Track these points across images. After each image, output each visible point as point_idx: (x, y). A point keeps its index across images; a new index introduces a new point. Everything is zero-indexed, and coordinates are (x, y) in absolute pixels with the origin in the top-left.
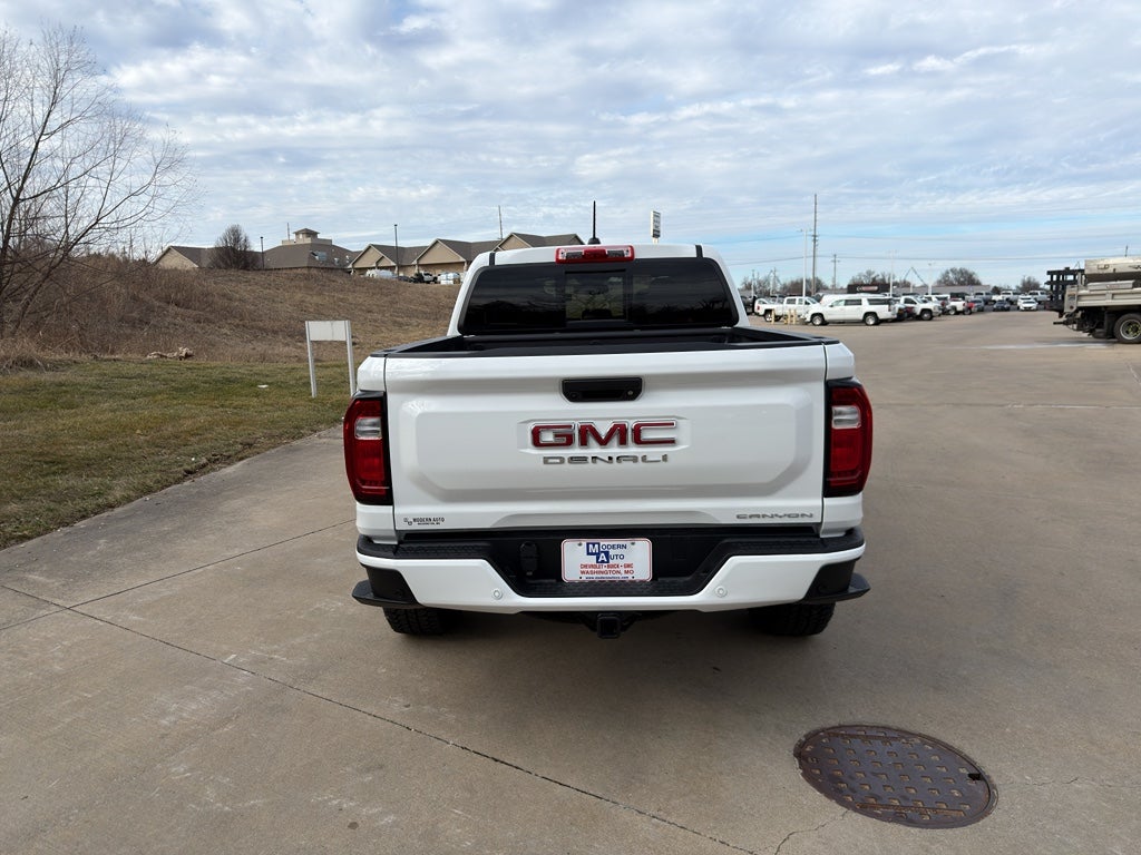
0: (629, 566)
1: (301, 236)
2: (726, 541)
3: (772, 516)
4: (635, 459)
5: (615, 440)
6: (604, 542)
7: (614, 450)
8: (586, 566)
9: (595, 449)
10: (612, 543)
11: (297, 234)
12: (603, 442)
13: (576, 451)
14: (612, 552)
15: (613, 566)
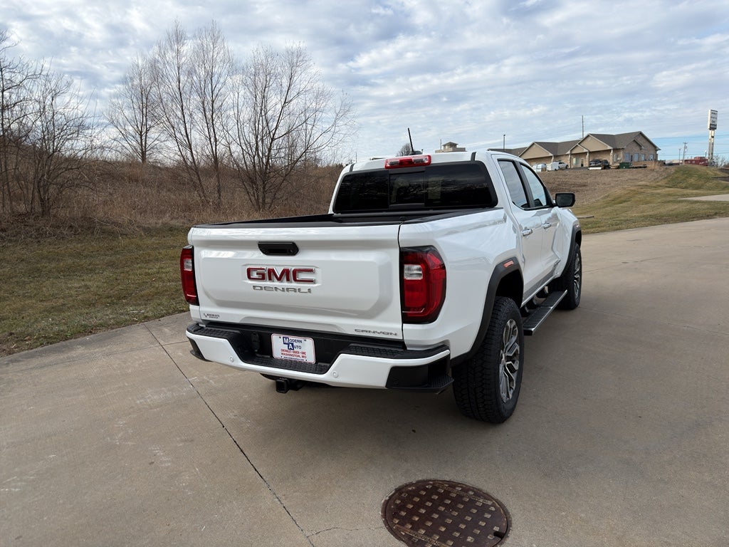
0: (304, 353)
1: (447, 147)
2: (353, 345)
3: (374, 332)
4: (295, 290)
5: (285, 278)
6: (291, 338)
7: (285, 284)
8: (283, 350)
9: (276, 283)
10: (294, 339)
11: (445, 146)
12: (279, 279)
13: (267, 283)
14: (295, 344)
15: (296, 352)
